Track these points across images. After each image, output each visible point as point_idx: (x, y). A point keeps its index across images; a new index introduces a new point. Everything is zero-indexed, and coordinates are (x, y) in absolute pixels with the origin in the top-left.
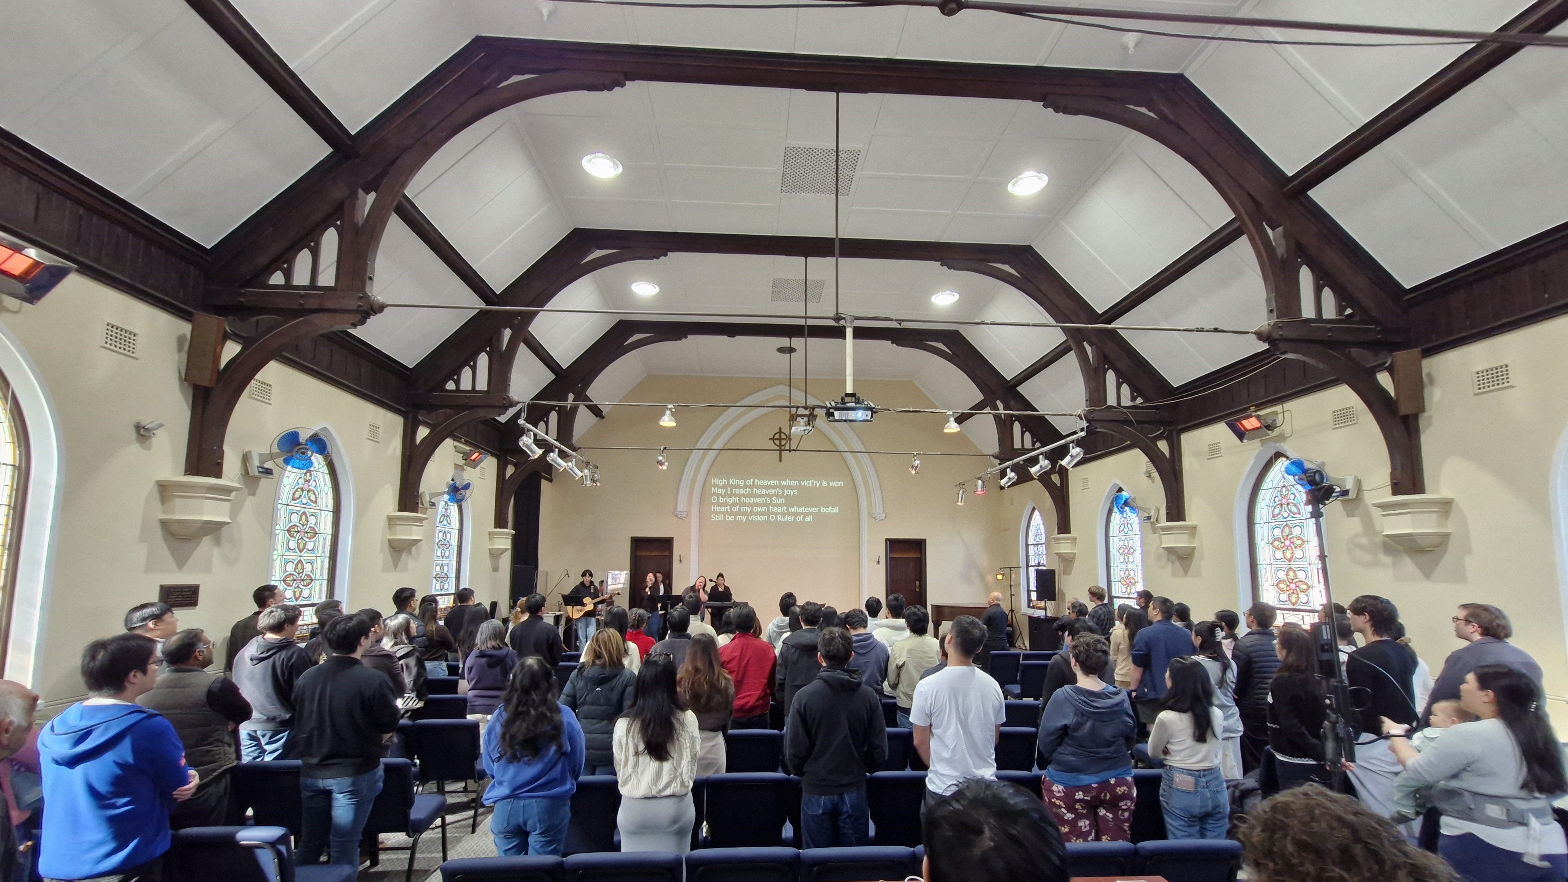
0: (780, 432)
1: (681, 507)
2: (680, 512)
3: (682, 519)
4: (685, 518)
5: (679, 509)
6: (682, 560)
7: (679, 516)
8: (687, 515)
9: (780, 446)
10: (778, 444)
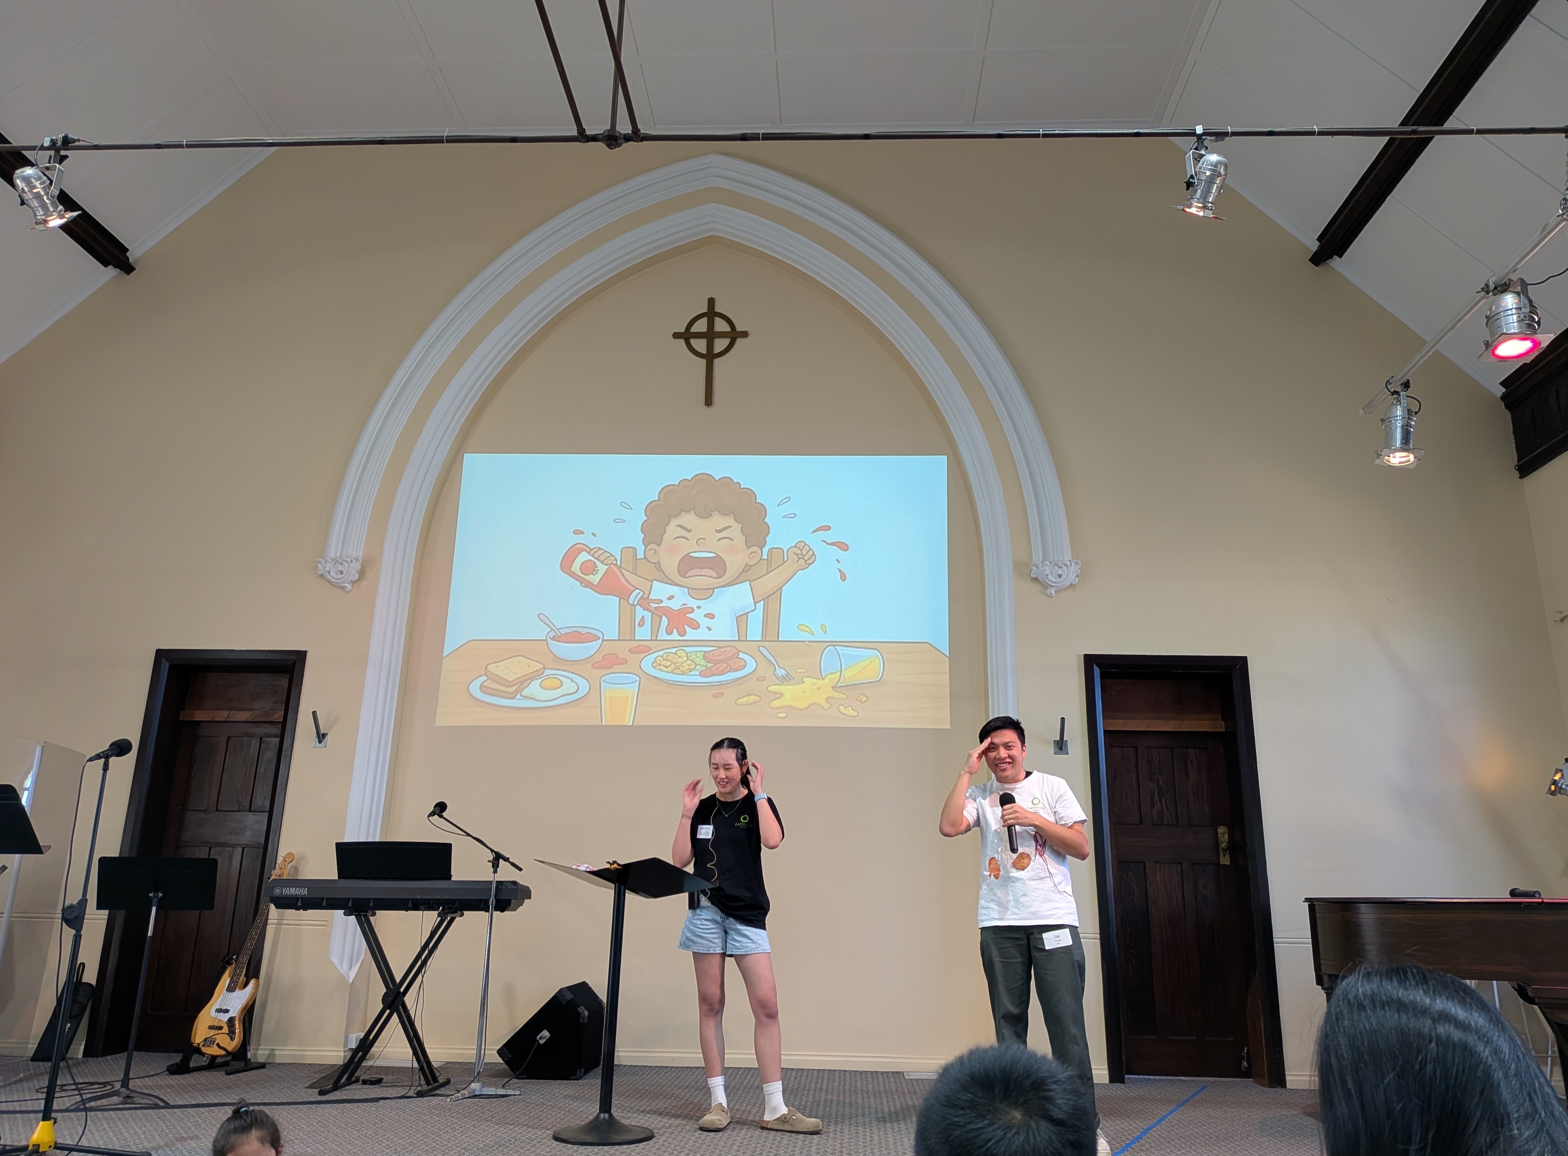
0: (711, 314)
2: (335, 561)
3: (343, 588)
4: (353, 583)
5: (333, 551)
6: (324, 735)
7: (333, 576)
8: (362, 573)
9: (710, 357)
10: (704, 351)
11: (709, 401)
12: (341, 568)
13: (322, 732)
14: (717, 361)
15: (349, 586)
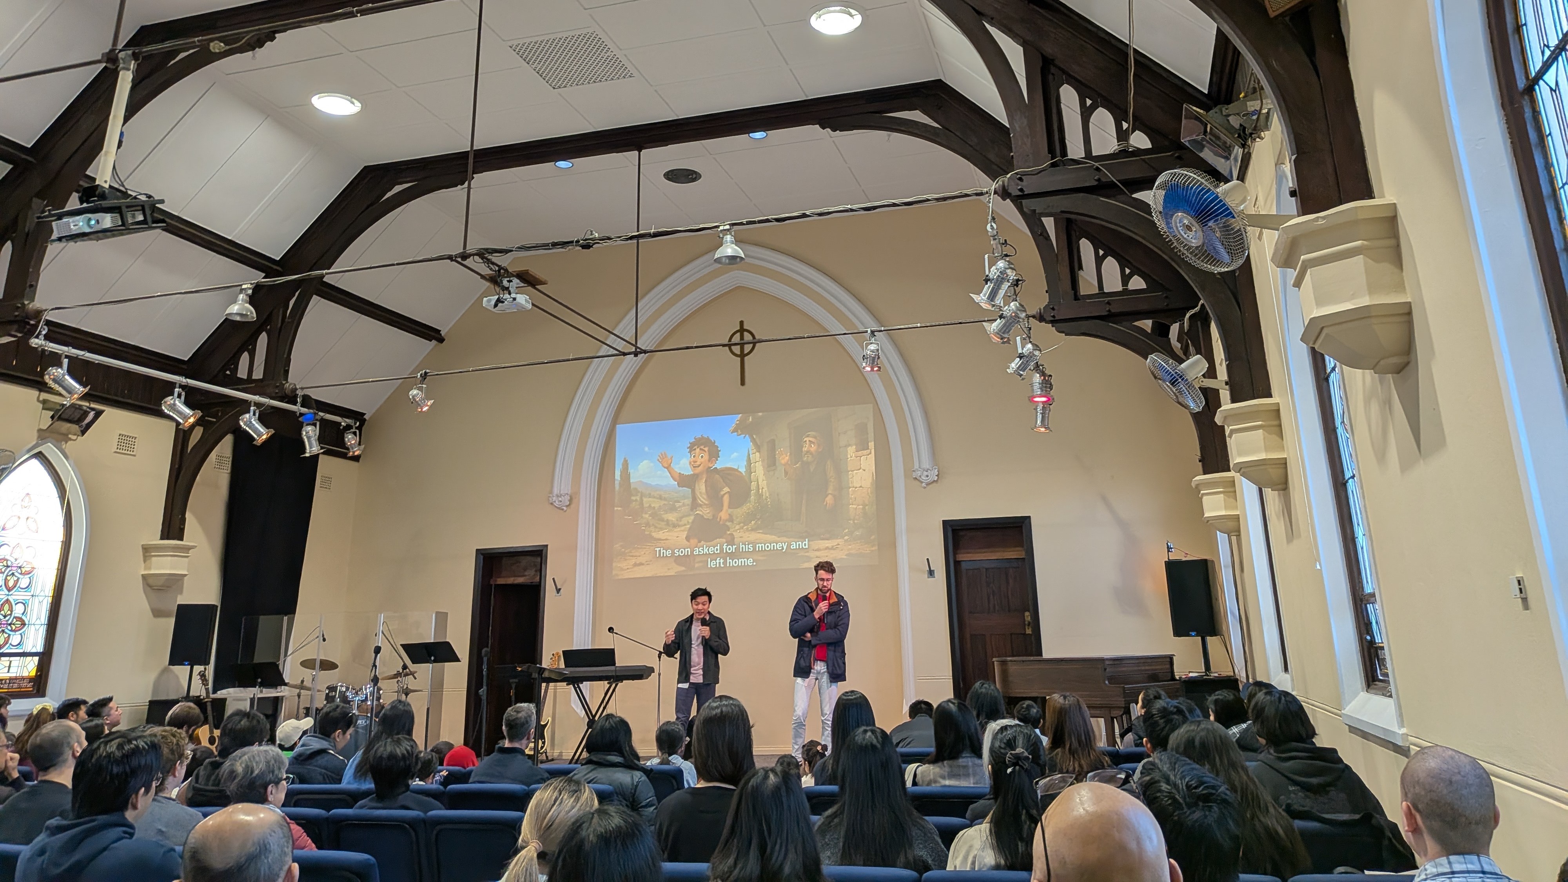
0: (742, 330)
1: (562, 485)
2: (557, 496)
3: (563, 509)
4: (567, 506)
5: (556, 491)
6: (560, 589)
7: (557, 504)
8: (571, 500)
9: (742, 356)
10: (739, 353)
11: (743, 383)
12: (560, 499)
13: (559, 587)
14: (746, 358)
15: (565, 508)
